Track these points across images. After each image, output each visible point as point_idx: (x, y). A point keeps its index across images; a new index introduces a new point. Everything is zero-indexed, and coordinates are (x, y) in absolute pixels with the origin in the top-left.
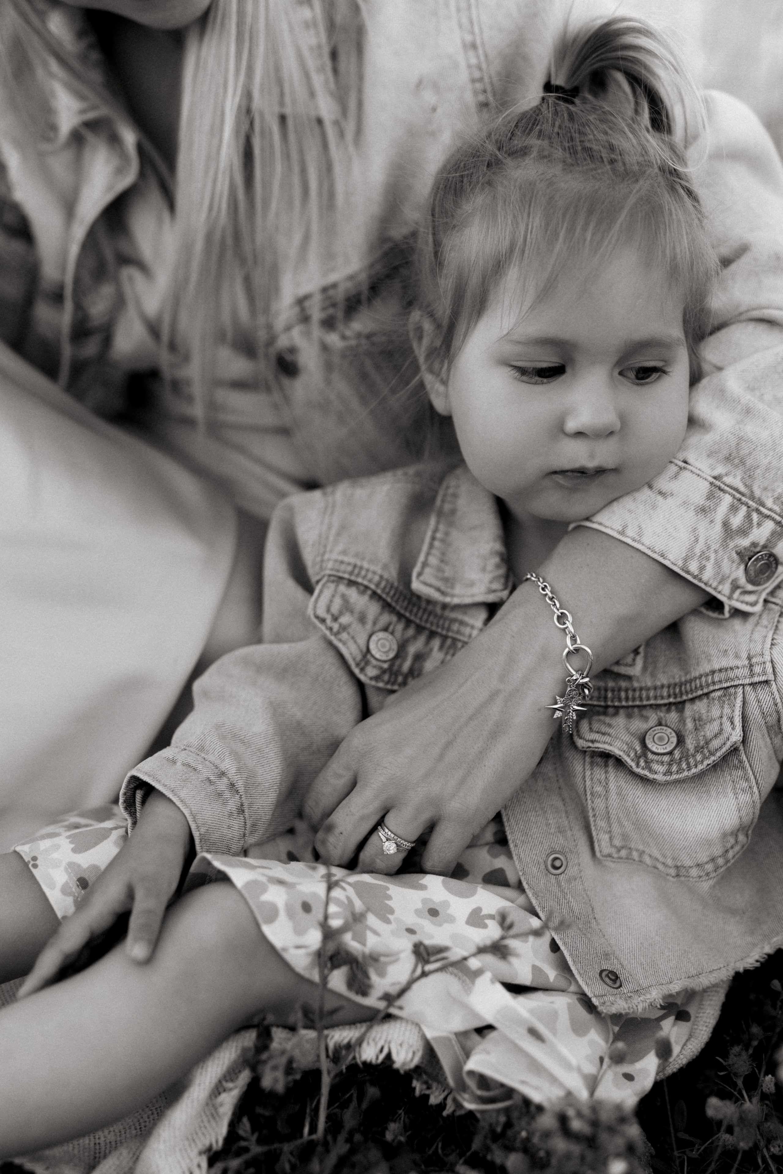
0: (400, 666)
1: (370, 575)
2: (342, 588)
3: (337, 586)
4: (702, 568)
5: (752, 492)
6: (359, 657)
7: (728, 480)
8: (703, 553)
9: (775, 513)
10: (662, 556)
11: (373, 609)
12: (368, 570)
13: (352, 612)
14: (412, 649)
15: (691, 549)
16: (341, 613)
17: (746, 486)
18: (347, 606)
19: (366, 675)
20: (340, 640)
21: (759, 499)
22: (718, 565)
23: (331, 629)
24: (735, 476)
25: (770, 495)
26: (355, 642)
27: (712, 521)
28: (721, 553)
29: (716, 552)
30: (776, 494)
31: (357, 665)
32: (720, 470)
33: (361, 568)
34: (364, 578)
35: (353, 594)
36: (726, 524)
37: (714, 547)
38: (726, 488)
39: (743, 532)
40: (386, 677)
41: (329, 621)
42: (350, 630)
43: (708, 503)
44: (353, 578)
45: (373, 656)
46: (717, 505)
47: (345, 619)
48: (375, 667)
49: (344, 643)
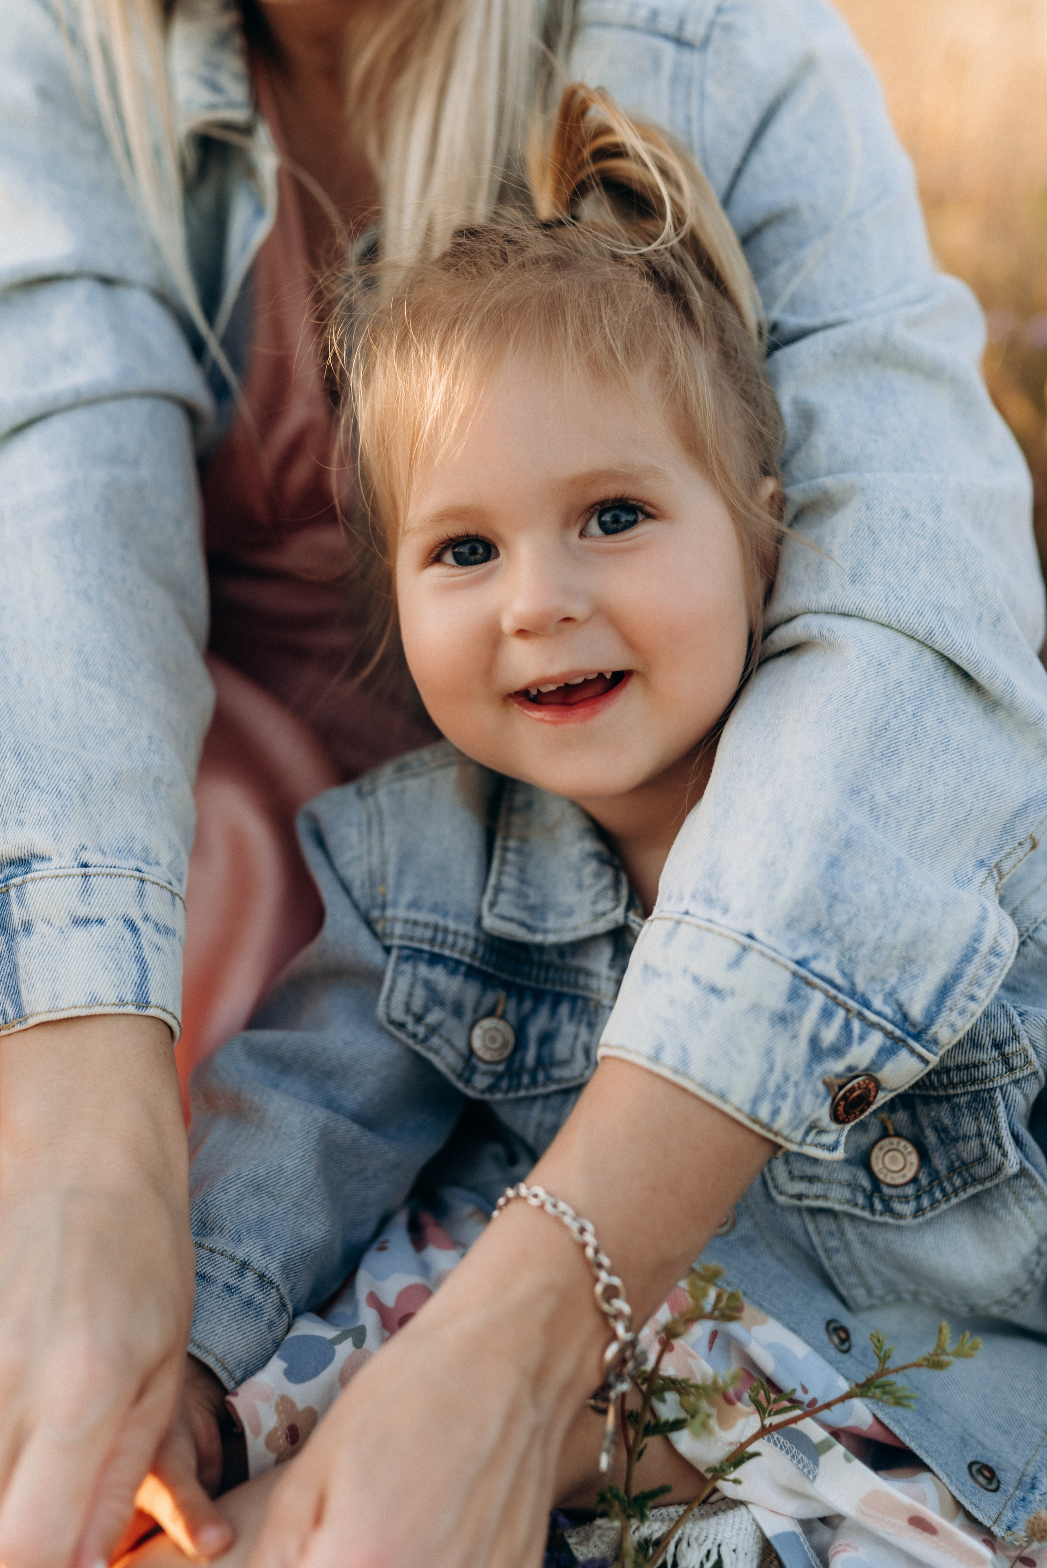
0: (522, 1061)
1: (461, 941)
2: (423, 970)
3: (415, 967)
4: (775, 1112)
5: (853, 984)
6: (459, 1064)
7: (818, 966)
8: (779, 1087)
9: (885, 1018)
10: (722, 1097)
11: (471, 992)
12: (456, 933)
13: (441, 1003)
14: (534, 1031)
15: (763, 1083)
16: (427, 1009)
17: (844, 974)
18: (435, 998)
19: (474, 1088)
20: (430, 1049)
21: (863, 995)
22: (797, 1105)
23: (414, 1036)
24: (828, 960)
25: (878, 988)
26: (452, 1046)
27: (794, 1037)
28: (802, 1085)
29: (796, 1084)
30: (888, 988)
31: (460, 1076)
32: (804, 951)
33: (446, 930)
34: (453, 946)
35: (438, 975)
36: (814, 1041)
37: (795, 1077)
38: (817, 981)
39: (837, 1051)
40: (504, 1084)
41: (410, 1026)
42: (443, 1031)
43: (789, 1007)
44: (436, 950)
45: (480, 1059)
46: (803, 1010)
47: (433, 1017)
48: (485, 1073)
49: (437, 1052)
